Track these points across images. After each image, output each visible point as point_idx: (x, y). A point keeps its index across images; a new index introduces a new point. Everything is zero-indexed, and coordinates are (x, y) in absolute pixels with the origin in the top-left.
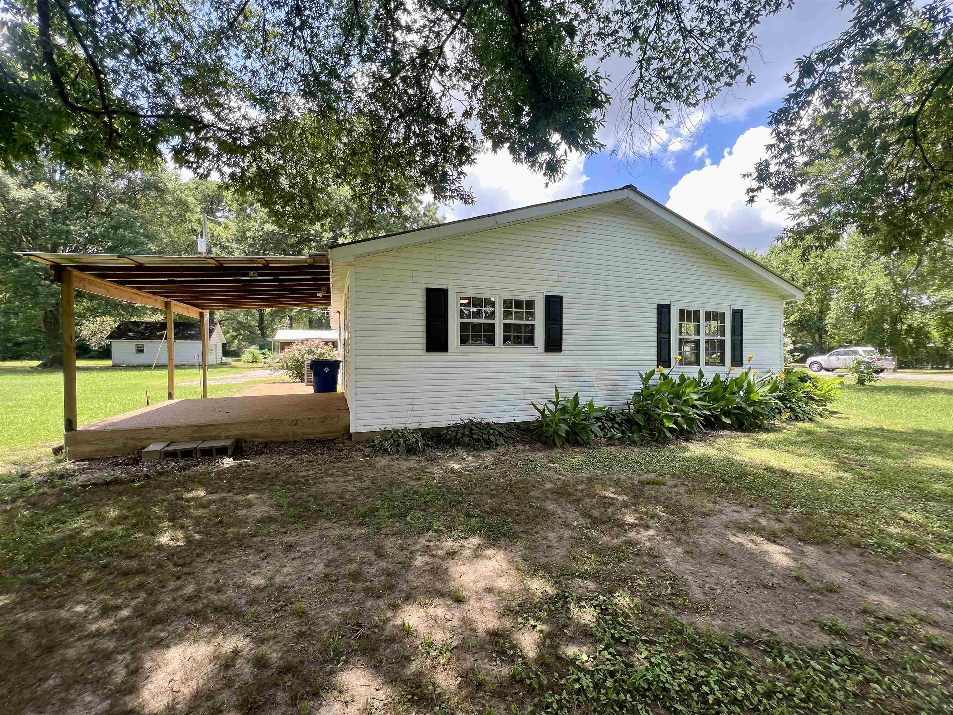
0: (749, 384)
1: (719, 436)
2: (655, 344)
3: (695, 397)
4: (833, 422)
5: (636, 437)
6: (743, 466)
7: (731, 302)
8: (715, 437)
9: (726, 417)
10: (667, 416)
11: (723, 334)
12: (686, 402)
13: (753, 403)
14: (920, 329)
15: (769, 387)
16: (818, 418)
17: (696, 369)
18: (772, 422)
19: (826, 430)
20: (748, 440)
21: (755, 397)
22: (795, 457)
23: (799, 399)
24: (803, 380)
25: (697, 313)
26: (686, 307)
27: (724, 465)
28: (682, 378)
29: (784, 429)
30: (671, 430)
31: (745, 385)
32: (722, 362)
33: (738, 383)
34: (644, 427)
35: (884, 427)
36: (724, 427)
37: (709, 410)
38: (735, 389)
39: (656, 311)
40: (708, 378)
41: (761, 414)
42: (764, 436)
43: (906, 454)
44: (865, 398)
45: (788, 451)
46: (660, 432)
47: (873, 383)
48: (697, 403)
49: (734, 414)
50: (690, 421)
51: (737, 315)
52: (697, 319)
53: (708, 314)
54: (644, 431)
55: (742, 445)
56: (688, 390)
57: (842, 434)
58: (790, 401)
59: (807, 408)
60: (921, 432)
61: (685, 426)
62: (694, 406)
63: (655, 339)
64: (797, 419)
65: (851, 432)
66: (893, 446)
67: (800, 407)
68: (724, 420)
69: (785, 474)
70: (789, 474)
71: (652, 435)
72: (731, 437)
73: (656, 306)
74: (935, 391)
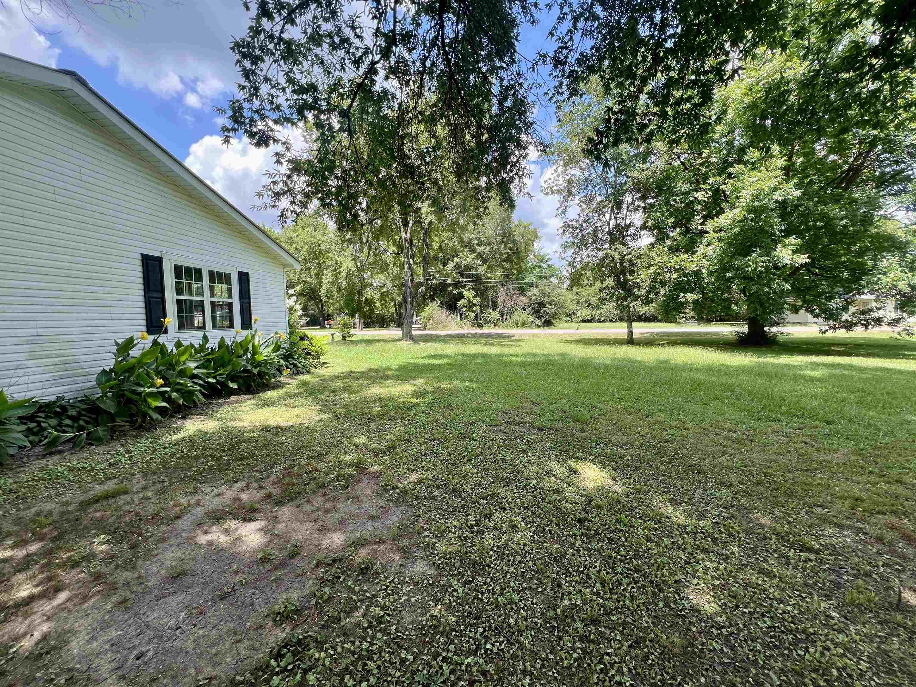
0: (253, 346)
1: (225, 403)
2: (143, 305)
3: (193, 365)
4: (323, 371)
5: (100, 431)
6: (242, 431)
7: (236, 264)
8: (220, 406)
9: (233, 381)
10: (152, 395)
11: (230, 296)
12: (182, 373)
13: (258, 364)
14: (372, 300)
15: (272, 347)
16: (313, 370)
17: (201, 333)
18: (278, 379)
19: (317, 379)
20: (253, 402)
21: (260, 358)
22: (290, 409)
23: (300, 356)
24: (302, 339)
25: (199, 272)
26: (184, 263)
27: (220, 438)
28: (179, 344)
29: (287, 384)
30: (161, 411)
31: (250, 346)
32: (232, 326)
33: (244, 346)
34: (118, 414)
35: (353, 370)
36: (231, 392)
37: (214, 377)
38: (241, 352)
39: (139, 263)
40: (213, 343)
41: (268, 374)
42: (270, 394)
43: (362, 388)
44: (344, 349)
45: (286, 405)
46: (145, 415)
47: (350, 339)
48: (197, 371)
49: (241, 377)
50: (188, 394)
51: (244, 278)
52: (199, 278)
53: (212, 274)
54: (118, 419)
55: (247, 409)
56: (183, 358)
57: (327, 381)
58: (293, 358)
59: (305, 363)
60: (371, 370)
61: (181, 402)
62: (194, 376)
63: (142, 299)
64: (298, 373)
65: (334, 378)
66: (356, 383)
67: (300, 362)
68: (231, 385)
69: (279, 430)
70: (281, 428)
71: (132, 423)
72: (237, 402)
73: (140, 257)
74: (379, 341)
